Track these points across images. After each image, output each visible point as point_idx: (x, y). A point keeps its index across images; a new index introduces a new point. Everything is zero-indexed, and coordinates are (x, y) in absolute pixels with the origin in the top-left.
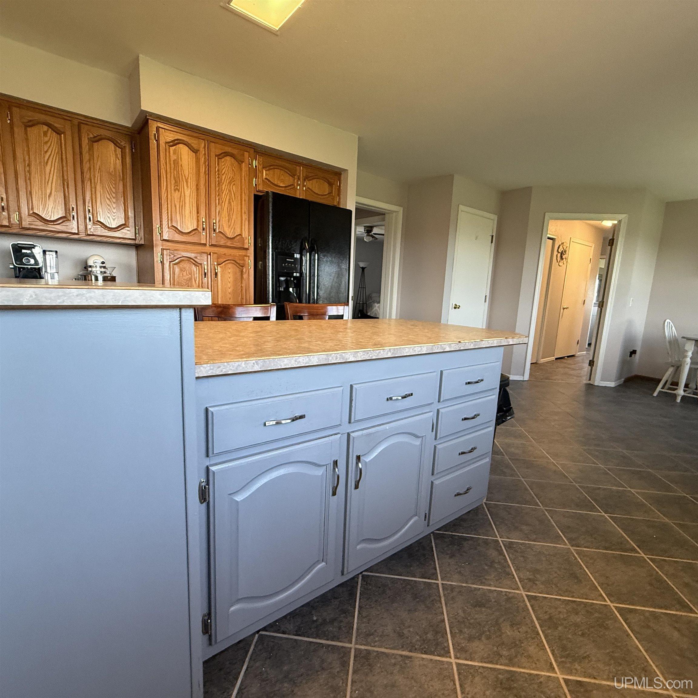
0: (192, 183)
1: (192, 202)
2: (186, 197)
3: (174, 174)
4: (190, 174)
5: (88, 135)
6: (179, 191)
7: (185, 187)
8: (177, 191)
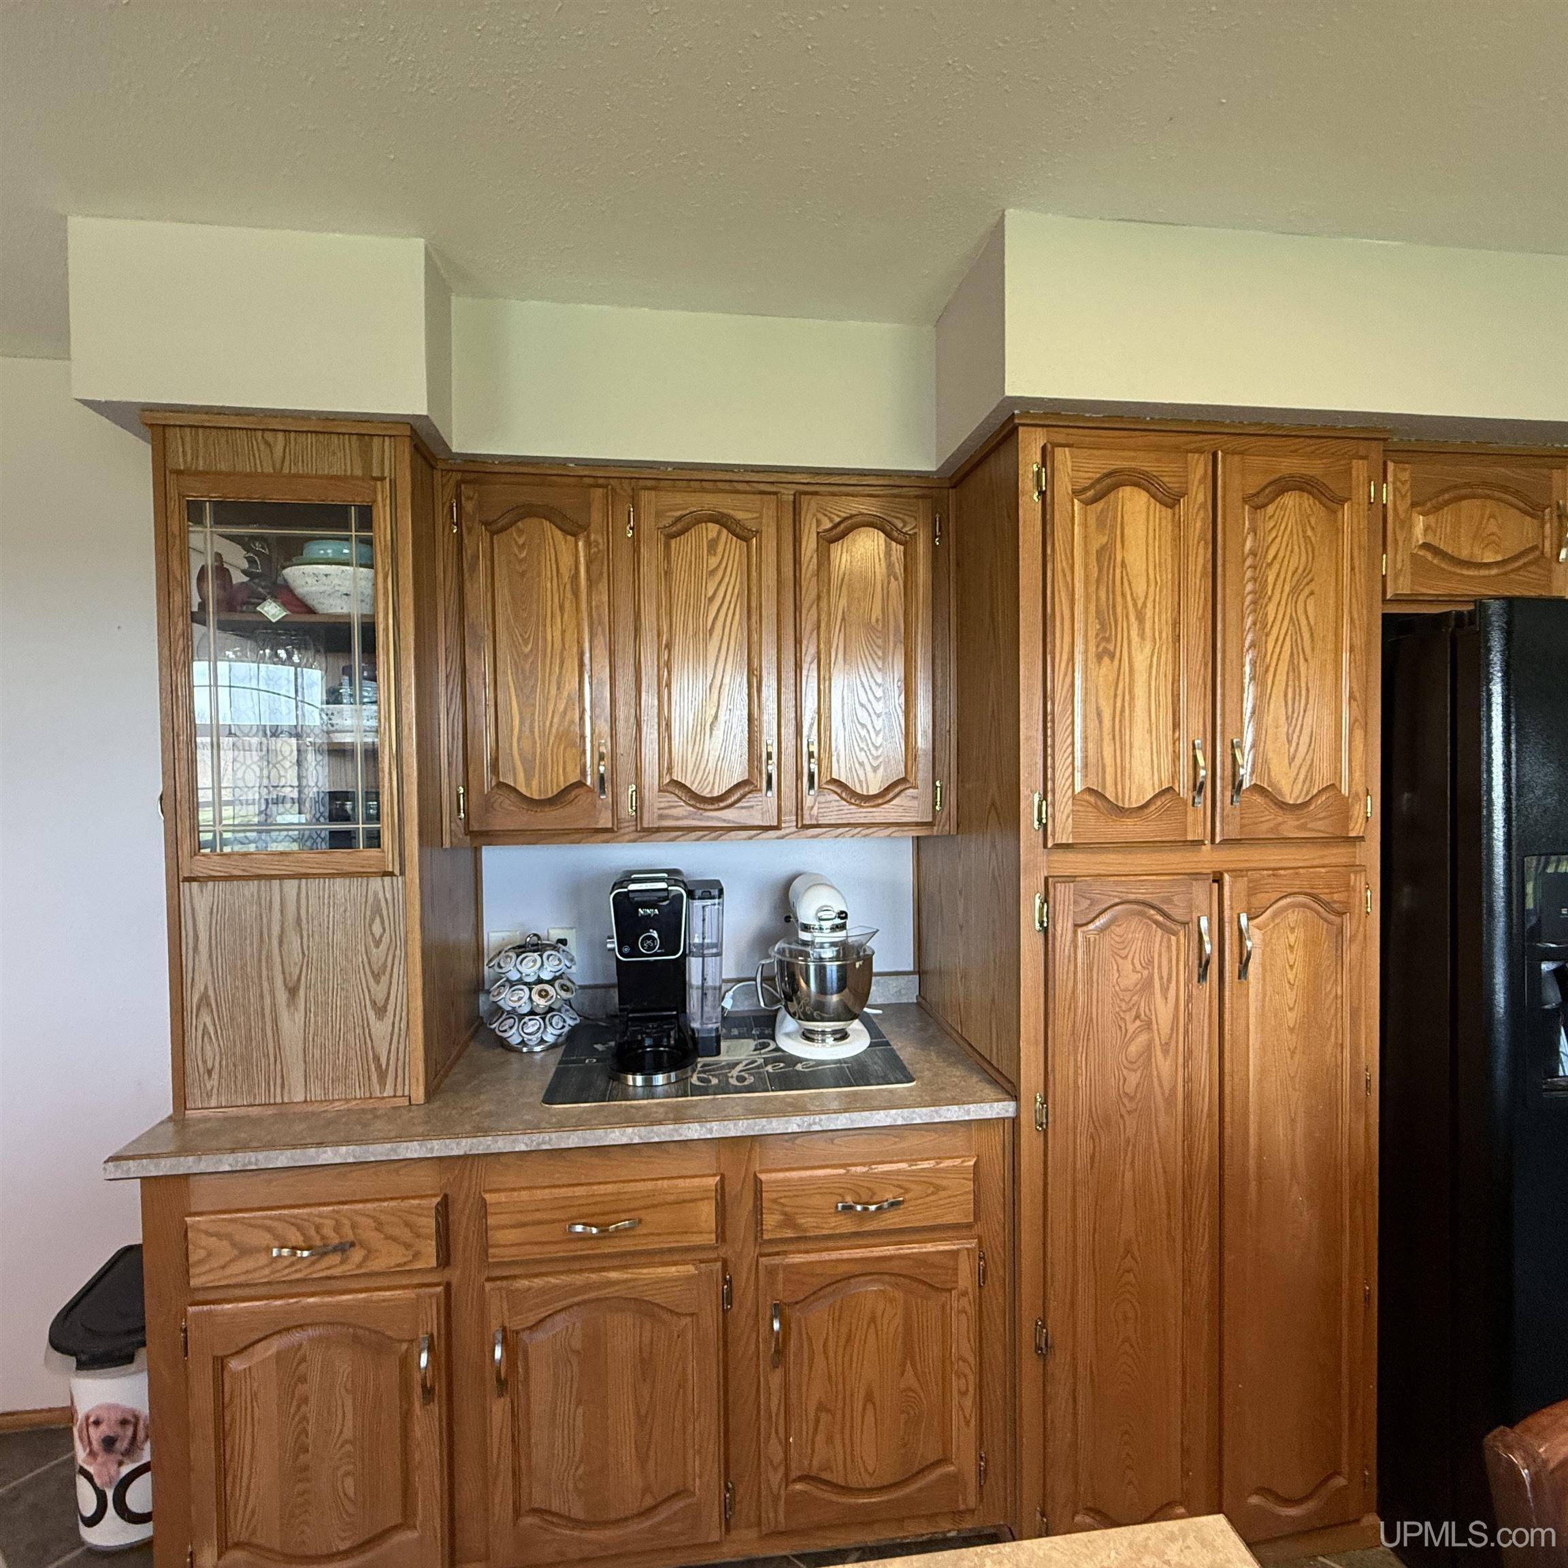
0: (1158, 618)
1: (1157, 690)
2: (1137, 676)
3: (1098, 599)
4: (1152, 589)
5: (819, 523)
6: (1112, 657)
7: (1135, 638)
8: (1106, 660)
